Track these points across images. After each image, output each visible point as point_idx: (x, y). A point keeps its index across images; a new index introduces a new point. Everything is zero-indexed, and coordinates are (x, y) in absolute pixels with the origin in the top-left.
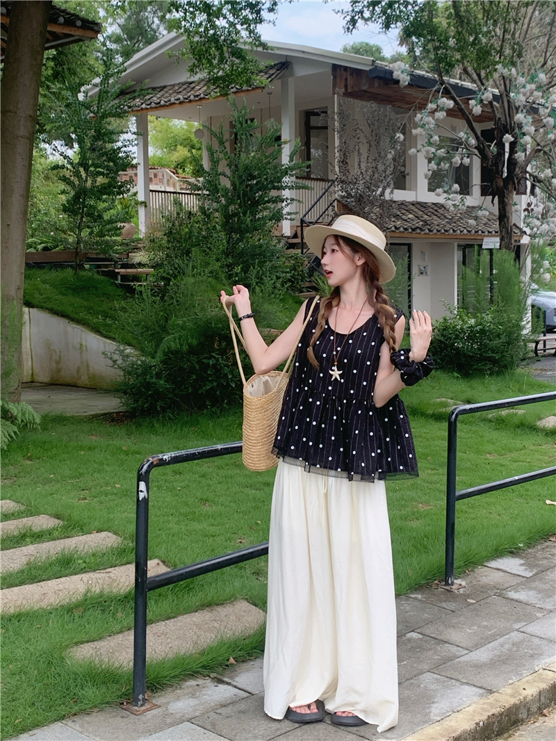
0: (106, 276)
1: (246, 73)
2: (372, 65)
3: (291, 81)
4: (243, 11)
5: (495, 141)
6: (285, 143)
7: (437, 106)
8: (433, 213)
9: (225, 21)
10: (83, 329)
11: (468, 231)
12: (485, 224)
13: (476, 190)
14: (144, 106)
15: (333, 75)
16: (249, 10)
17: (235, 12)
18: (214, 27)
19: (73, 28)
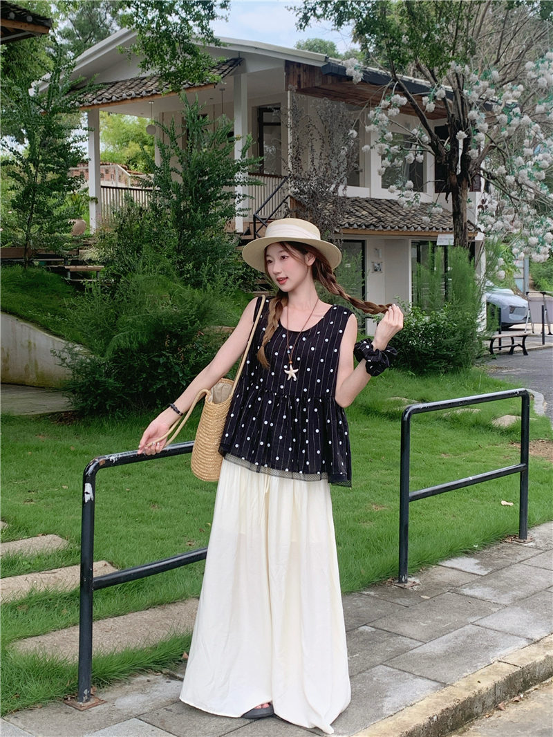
0: (56, 273)
1: (198, 69)
2: (325, 61)
3: (243, 76)
4: (195, 7)
5: (449, 138)
6: (238, 139)
7: (391, 102)
8: (386, 210)
9: (177, 17)
10: (32, 327)
11: (422, 228)
12: (439, 221)
13: (430, 187)
14: (95, 102)
15: (286, 71)
16: (201, 6)
17: (187, 7)
18: (166, 23)
19: (24, 24)
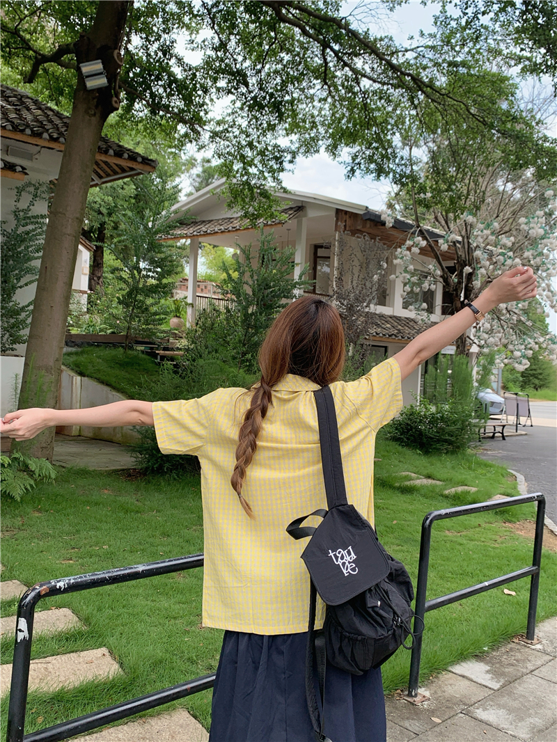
0: (148, 355)
2: (366, 210)
3: (305, 220)
4: (270, 162)
5: (456, 273)
6: (297, 264)
7: (414, 243)
8: (405, 324)
9: (256, 169)
10: (121, 396)
13: (438, 309)
14: (195, 233)
15: (336, 217)
16: (274, 161)
17: (262, 162)
18: (247, 173)
19: (135, 163)
